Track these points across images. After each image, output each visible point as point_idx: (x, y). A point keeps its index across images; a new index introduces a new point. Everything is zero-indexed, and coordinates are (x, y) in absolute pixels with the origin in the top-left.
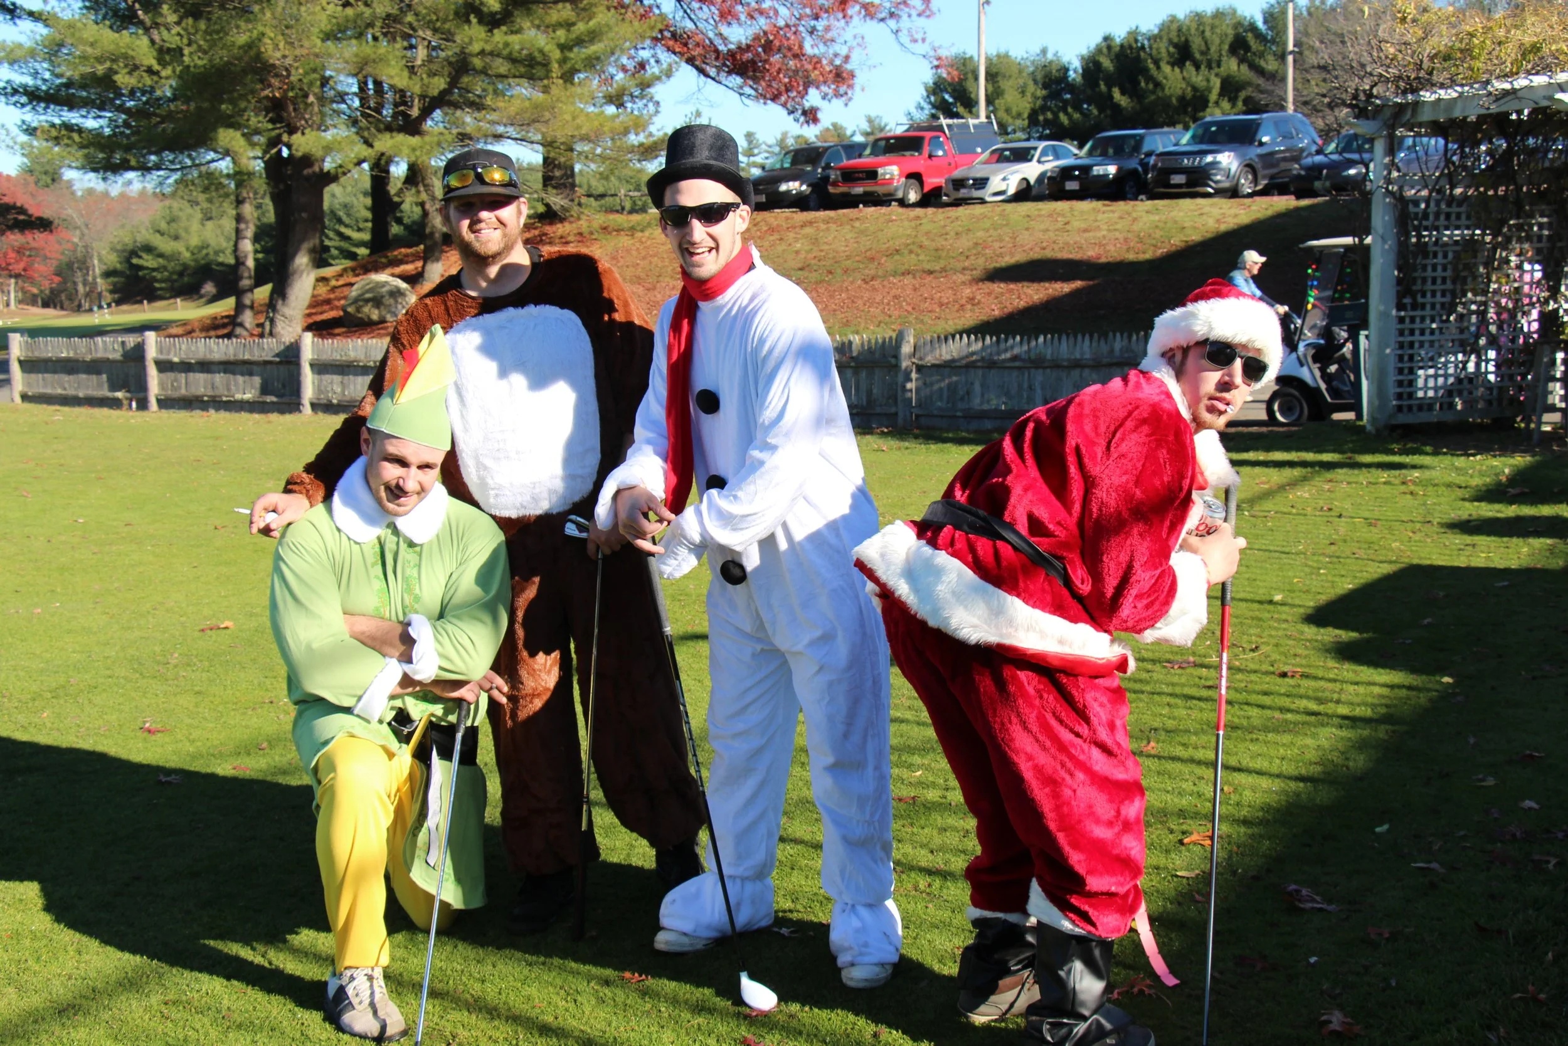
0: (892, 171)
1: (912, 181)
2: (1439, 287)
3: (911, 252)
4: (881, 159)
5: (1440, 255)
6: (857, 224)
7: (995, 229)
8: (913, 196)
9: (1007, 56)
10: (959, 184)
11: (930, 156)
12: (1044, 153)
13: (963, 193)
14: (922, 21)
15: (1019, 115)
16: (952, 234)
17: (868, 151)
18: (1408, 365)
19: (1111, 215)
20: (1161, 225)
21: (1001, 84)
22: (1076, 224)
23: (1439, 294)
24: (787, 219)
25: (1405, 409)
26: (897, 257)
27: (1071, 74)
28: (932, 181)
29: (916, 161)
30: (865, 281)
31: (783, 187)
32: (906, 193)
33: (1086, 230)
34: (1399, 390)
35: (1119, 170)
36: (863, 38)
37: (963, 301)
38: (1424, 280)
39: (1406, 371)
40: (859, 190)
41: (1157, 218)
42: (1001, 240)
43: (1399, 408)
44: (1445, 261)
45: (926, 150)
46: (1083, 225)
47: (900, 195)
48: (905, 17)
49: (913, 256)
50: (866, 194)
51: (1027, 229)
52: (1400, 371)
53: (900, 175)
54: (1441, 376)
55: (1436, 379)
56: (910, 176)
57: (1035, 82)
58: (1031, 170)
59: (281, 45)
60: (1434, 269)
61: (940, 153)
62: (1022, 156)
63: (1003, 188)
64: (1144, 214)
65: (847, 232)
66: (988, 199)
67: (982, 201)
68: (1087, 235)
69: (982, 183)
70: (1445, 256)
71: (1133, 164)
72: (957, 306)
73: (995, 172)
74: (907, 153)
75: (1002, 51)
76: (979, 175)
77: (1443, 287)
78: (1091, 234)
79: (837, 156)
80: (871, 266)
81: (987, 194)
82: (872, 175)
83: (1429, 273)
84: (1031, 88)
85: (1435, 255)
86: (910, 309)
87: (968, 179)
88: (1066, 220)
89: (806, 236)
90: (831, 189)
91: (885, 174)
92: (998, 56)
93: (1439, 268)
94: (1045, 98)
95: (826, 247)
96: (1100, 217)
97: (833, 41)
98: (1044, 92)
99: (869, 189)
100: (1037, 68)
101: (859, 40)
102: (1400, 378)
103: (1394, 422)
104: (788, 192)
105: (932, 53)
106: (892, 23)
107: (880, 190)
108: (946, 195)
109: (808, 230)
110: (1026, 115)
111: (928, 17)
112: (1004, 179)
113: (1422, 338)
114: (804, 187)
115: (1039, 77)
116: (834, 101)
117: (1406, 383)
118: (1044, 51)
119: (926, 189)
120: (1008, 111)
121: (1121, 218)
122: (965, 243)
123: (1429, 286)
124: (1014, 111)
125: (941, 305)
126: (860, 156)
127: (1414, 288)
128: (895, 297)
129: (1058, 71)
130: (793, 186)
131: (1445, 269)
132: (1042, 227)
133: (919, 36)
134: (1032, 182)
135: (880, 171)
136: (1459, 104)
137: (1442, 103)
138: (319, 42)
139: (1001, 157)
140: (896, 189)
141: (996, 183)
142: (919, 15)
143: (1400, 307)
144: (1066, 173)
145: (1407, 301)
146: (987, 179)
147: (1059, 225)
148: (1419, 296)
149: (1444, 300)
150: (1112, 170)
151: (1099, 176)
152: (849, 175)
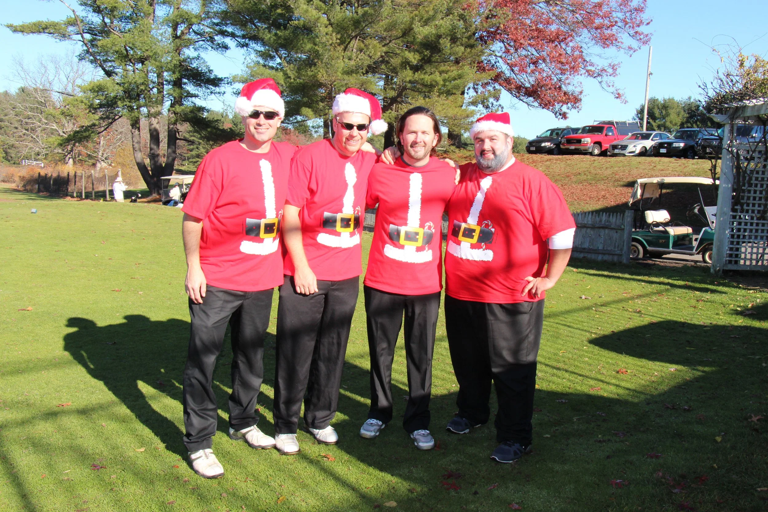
0: (587, 140)
1: (596, 145)
2: (757, 202)
3: (585, 174)
4: (585, 135)
5: (759, 186)
6: (568, 162)
7: (623, 167)
8: (596, 152)
9: (673, 99)
10: (615, 147)
11: (606, 135)
12: (655, 136)
13: (616, 151)
14: (612, 78)
15: (676, 124)
16: (605, 168)
17: (580, 131)
18: (736, 240)
19: (676, 164)
20: (696, 170)
21: (669, 111)
22: (659, 167)
23: (757, 205)
24: (541, 157)
25: (733, 263)
26: (579, 176)
27: (701, 108)
28: (606, 146)
29: (599, 137)
30: (562, 185)
31: (543, 145)
32: (593, 150)
33: (662, 170)
34: (731, 252)
35: (685, 145)
36: (581, 83)
37: (600, 197)
38: (749, 198)
39: (735, 243)
40: (573, 147)
41: (696, 167)
42: (624, 172)
43: (730, 262)
44: (761, 189)
45: (605, 132)
46: (662, 168)
47: (590, 150)
48: (605, 76)
49: (585, 176)
50: (576, 149)
51: (637, 168)
52: (732, 243)
53: (591, 142)
54: (755, 247)
55: (752, 249)
56: (595, 143)
57: (684, 111)
58: (649, 144)
59: (324, 75)
60: (755, 192)
61: (610, 134)
62: (646, 137)
63: (634, 150)
64: (691, 165)
65: (563, 165)
66: (627, 154)
67: (624, 155)
68: (662, 172)
69: (624, 147)
70: (762, 186)
71: (692, 143)
72: (597, 199)
73: (631, 143)
74: (596, 133)
75: (671, 97)
76: (624, 144)
77: (760, 202)
78: (664, 172)
79: (569, 133)
80: (567, 179)
81: (626, 152)
82: (579, 141)
83: (752, 194)
84: (682, 113)
85: (756, 186)
86: (576, 198)
87: (619, 145)
88: (654, 165)
89: (545, 165)
90: (562, 146)
91: (584, 141)
92: (669, 99)
93: (758, 192)
94: (688, 118)
95: (551, 170)
96: (671, 164)
97: (569, 84)
98: (688, 115)
99: (577, 147)
100: (686, 105)
101: (579, 84)
102: (731, 246)
103: (725, 268)
104: (545, 146)
105: (615, 92)
106: (599, 79)
107: (582, 148)
108: (609, 152)
109: (548, 163)
110: (679, 124)
111: (614, 76)
112: (635, 146)
113: (745, 227)
114: (552, 145)
115: (686, 108)
116: (573, 110)
117: (734, 249)
118: (690, 98)
119: (603, 149)
120: (671, 122)
121: (680, 166)
122: (609, 172)
123: (751, 201)
124: (674, 122)
125: (590, 198)
126: (576, 133)
127: (742, 201)
128: (572, 193)
129: (695, 107)
130: (547, 144)
131: (761, 192)
132: (644, 167)
133: (611, 84)
134: (648, 149)
135: (583, 140)
136: (764, 108)
137: (756, 107)
138: (340, 75)
139: (636, 137)
140: (589, 148)
141: (630, 148)
142: (610, 75)
143: (734, 210)
144: (661, 145)
145: (738, 207)
146: (627, 146)
147: (651, 167)
148: (745, 205)
149: (759, 209)
150: (682, 145)
151: (676, 147)
152: (569, 141)
